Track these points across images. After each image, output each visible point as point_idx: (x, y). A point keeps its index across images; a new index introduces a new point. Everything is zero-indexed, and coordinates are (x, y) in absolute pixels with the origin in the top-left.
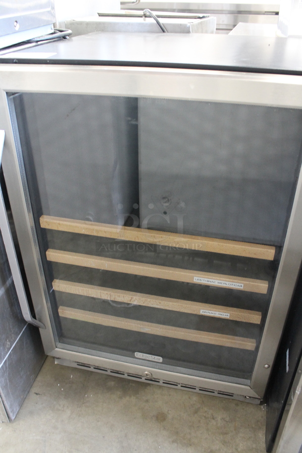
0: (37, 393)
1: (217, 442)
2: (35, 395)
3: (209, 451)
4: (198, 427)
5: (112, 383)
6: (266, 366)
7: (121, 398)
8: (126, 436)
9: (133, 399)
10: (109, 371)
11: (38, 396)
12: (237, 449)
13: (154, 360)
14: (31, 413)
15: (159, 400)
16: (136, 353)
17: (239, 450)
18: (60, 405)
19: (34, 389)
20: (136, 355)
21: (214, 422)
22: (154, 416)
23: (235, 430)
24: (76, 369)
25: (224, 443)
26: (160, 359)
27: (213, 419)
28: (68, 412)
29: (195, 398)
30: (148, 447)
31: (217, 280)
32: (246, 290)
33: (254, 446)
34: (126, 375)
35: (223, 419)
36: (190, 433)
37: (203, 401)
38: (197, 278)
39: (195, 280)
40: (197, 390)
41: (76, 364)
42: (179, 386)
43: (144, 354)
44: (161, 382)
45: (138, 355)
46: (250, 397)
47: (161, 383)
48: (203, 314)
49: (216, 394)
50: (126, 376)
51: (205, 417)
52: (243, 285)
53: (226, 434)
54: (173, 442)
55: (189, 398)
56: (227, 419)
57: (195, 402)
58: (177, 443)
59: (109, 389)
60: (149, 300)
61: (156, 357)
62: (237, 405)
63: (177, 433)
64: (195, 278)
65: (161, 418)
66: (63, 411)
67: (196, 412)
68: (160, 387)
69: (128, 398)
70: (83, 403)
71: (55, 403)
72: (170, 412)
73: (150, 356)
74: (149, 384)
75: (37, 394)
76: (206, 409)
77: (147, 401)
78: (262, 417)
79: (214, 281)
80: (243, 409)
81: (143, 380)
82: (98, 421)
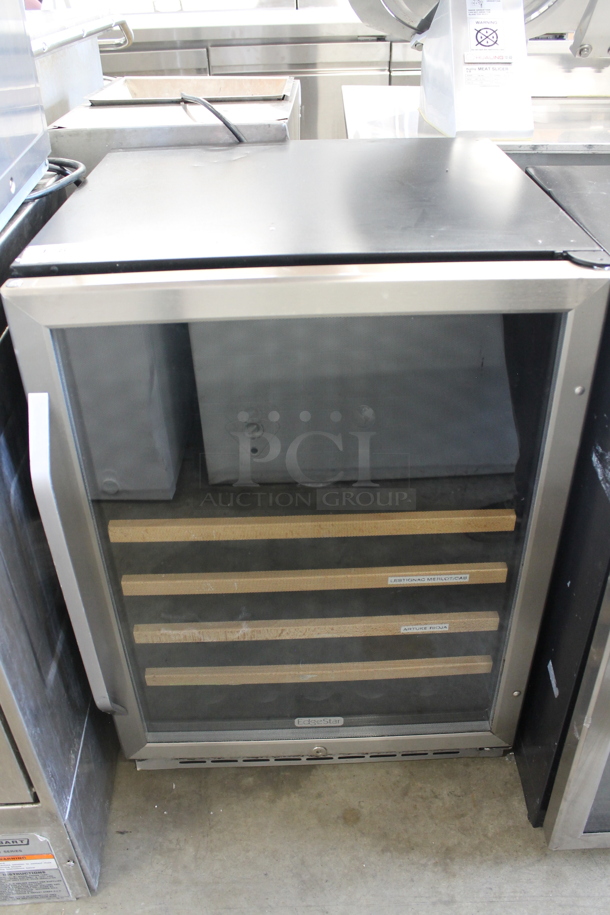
0: (121, 830)
1: (453, 832)
2: (119, 835)
3: (444, 849)
4: (415, 816)
5: (249, 781)
6: (516, 693)
7: (273, 801)
8: (303, 863)
9: (295, 799)
10: (240, 761)
11: (125, 835)
12: (485, 836)
13: (329, 725)
14: (124, 869)
15: (338, 789)
16: (296, 720)
17: (490, 835)
18: (170, 842)
19: (115, 826)
20: (297, 724)
21: (439, 803)
22: (338, 817)
23: (475, 806)
24: (177, 770)
25: (464, 830)
26: (340, 720)
27: (436, 797)
28: (190, 850)
29: (396, 771)
30: (346, 871)
31: (426, 575)
32: (474, 582)
33: (511, 823)
34: (272, 760)
35: (451, 793)
36: (406, 831)
37: (411, 773)
38: (393, 579)
39: (389, 583)
40: (399, 757)
41: (178, 762)
42: (367, 757)
43: (311, 719)
44: (336, 758)
45: (301, 722)
46: (491, 748)
47: (336, 760)
48: (405, 632)
49: (430, 756)
50: (272, 763)
51: (422, 798)
52: (468, 576)
53: (463, 815)
54: (383, 851)
55: (388, 773)
56: (458, 792)
57: (398, 778)
58: (391, 852)
59: (248, 791)
60: (313, 628)
61: (332, 719)
62: (467, 765)
63: (385, 836)
64: (390, 579)
65: (351, 817)
66: (180, 849)
67: (405, 793)
68: (335, 766)
69: (285, 799)
70: (211, 828)
71: (160, 840)
72: (362, 804)
73: (322, 719)
74: (314, 766)
75: (122, 833)
76: (419, 785)
77: (319, 795)
78: (511, 775)
79: (421, 578)
80: (478, 769)
81: (304, 761)
82: (248, 851)
